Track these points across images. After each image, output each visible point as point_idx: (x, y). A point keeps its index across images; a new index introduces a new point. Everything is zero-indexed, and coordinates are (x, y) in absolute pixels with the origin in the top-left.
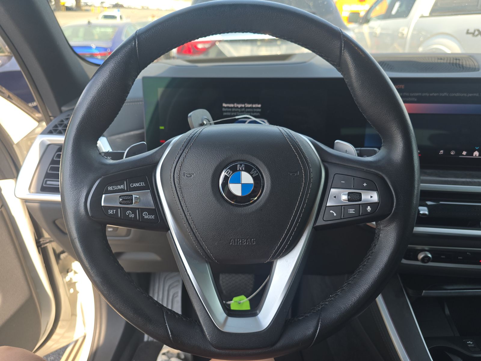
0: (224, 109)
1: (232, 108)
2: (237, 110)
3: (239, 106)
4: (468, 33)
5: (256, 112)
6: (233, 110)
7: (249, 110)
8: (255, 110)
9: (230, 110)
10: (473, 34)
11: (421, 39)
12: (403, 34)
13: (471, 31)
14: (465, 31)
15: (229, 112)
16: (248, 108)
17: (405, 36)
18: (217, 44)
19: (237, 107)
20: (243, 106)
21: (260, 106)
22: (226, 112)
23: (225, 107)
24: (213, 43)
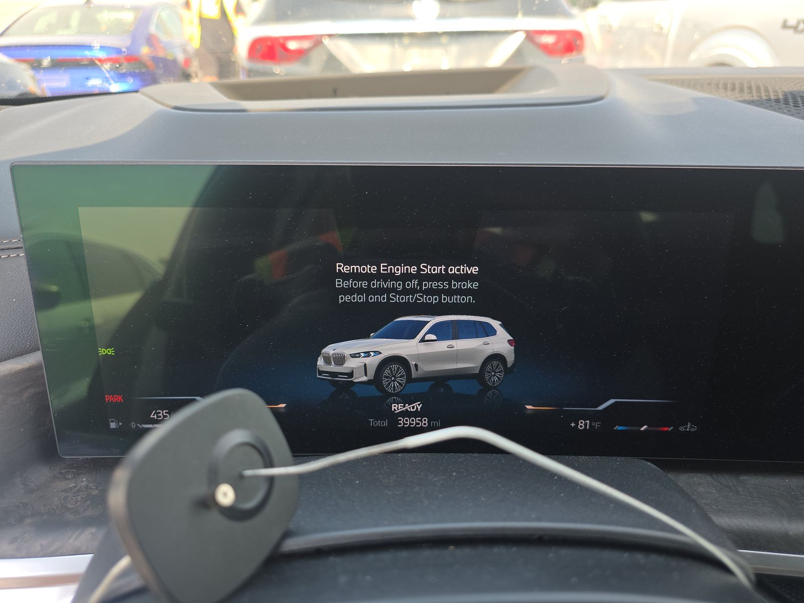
0: (339, 283)
1: (369, 277)
2: (390, 284)
3: (399, 270)
4: (785, 26)
5: (460, 292)
6: (375, 284)
7: (434, 285)
8: (455, 285)
9: (364, 284)
10: (795, 28)
11: (696, 36)
12: (662, 28)
13: (792, 22)
14: (780, 23)
15: (360, 291)
16: (431, 277)
17: (665, 31)
18: (326, 41)
19: (391, 276)
20: (413, 270)
21: (474, 270)
22: (350, 291)
23: (345, 277)
24: (317, 41)
